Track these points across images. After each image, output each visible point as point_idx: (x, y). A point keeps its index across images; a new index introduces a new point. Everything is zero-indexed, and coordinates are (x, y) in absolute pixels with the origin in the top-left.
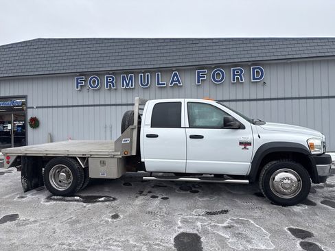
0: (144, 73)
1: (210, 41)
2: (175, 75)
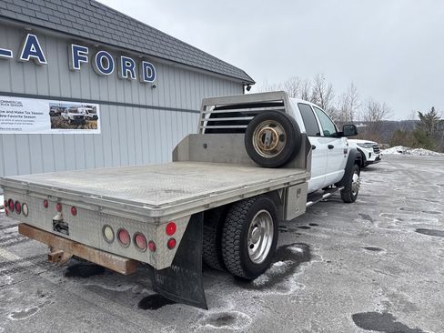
2: (33, 41)
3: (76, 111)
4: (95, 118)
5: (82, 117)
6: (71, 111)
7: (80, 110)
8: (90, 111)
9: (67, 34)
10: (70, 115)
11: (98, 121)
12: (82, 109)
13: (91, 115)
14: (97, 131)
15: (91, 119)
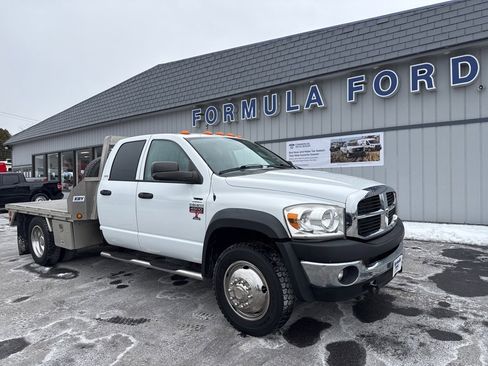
0: (270, 94)
1: (371, 24)
2: (314, 90)
3: (356, 144)
4: (378, 148)
5: (362, 149)
6: (350, 145)
7: (359, 142)
8: (371, 142)
9: (348, 69)
10: (349, 148)
11: (382, 151)
12: (362, 141)
13: (373, 146)
14: (381, 163)
15: (372, 150)
